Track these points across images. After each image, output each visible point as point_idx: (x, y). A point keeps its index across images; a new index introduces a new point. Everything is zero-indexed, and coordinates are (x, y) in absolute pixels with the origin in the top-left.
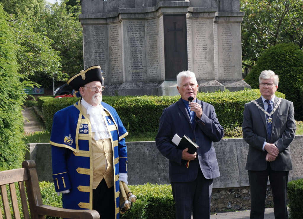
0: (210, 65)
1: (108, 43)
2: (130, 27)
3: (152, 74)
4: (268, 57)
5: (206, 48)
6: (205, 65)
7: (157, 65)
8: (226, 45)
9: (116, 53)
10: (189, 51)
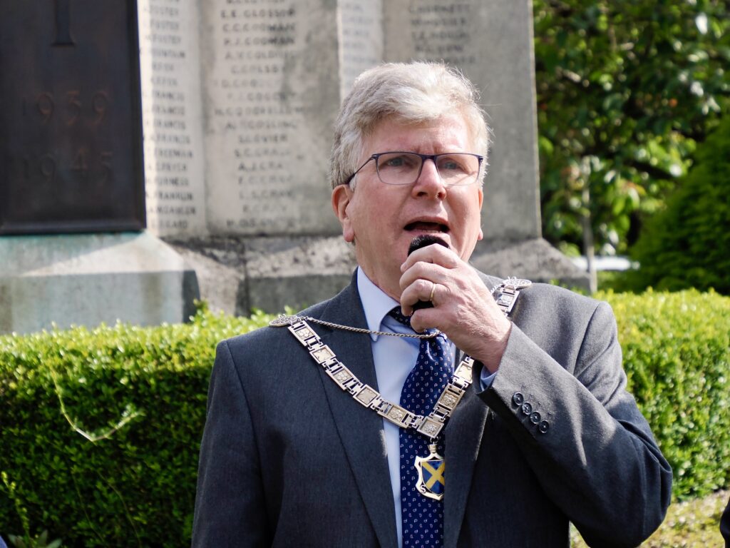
10: (178, 48)
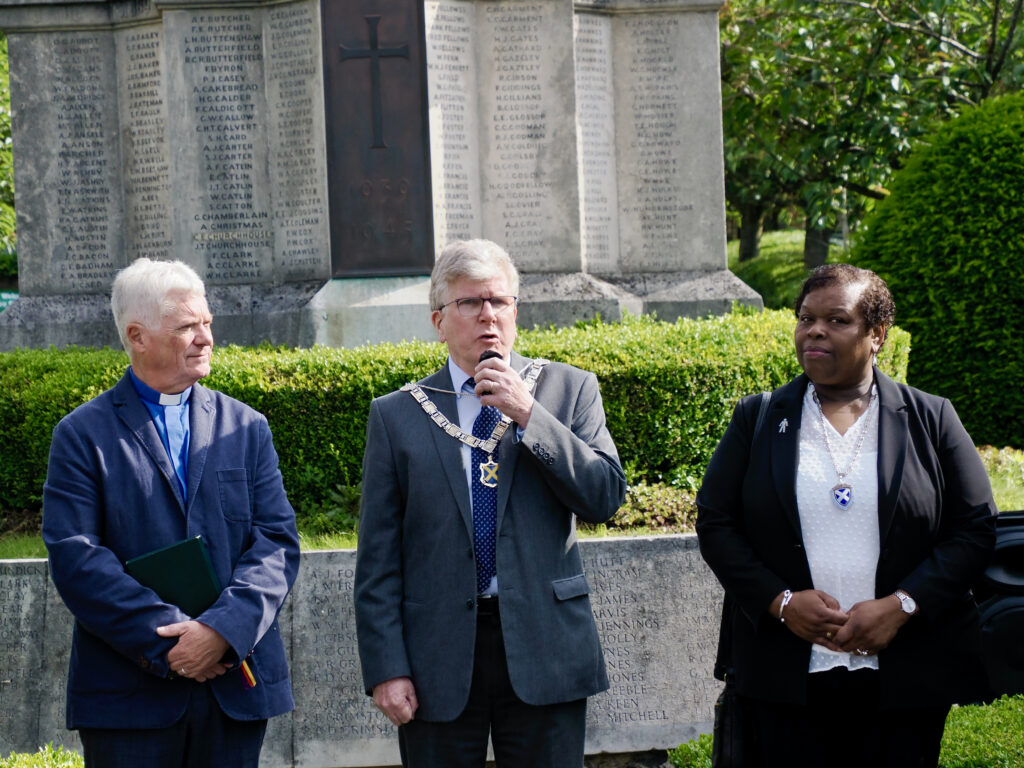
0: (559, 206)
1: (117, 114)
2: (195, 40)
3: (292, 248)
4: (940, 158)
5: (542, 131)
6: (537, 204)
7: (312, 207)
8: (650, 112)
9: (150, 156)
10: (462, 143)
